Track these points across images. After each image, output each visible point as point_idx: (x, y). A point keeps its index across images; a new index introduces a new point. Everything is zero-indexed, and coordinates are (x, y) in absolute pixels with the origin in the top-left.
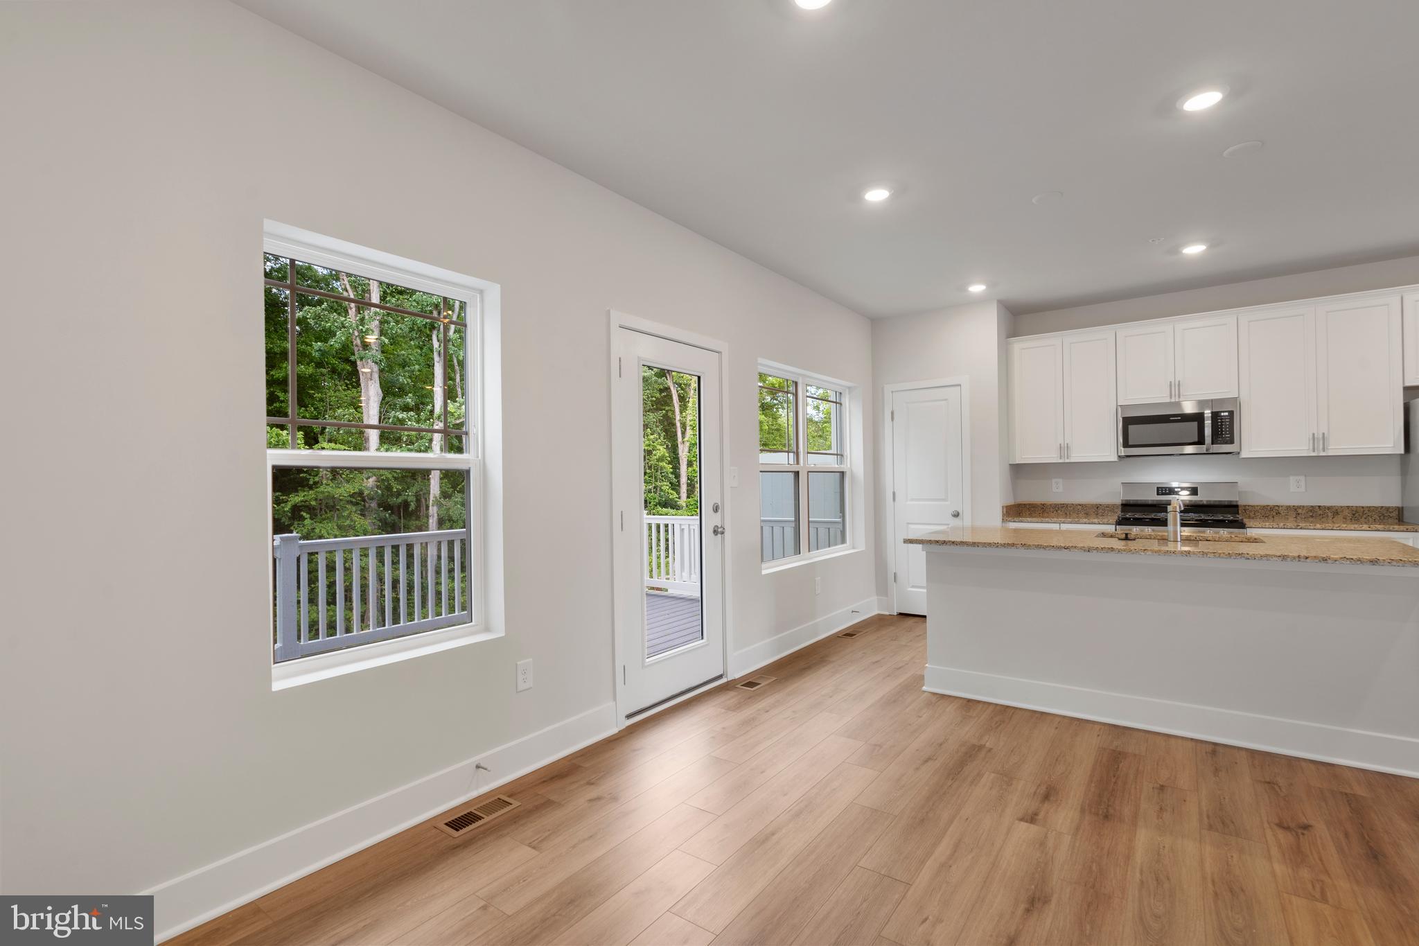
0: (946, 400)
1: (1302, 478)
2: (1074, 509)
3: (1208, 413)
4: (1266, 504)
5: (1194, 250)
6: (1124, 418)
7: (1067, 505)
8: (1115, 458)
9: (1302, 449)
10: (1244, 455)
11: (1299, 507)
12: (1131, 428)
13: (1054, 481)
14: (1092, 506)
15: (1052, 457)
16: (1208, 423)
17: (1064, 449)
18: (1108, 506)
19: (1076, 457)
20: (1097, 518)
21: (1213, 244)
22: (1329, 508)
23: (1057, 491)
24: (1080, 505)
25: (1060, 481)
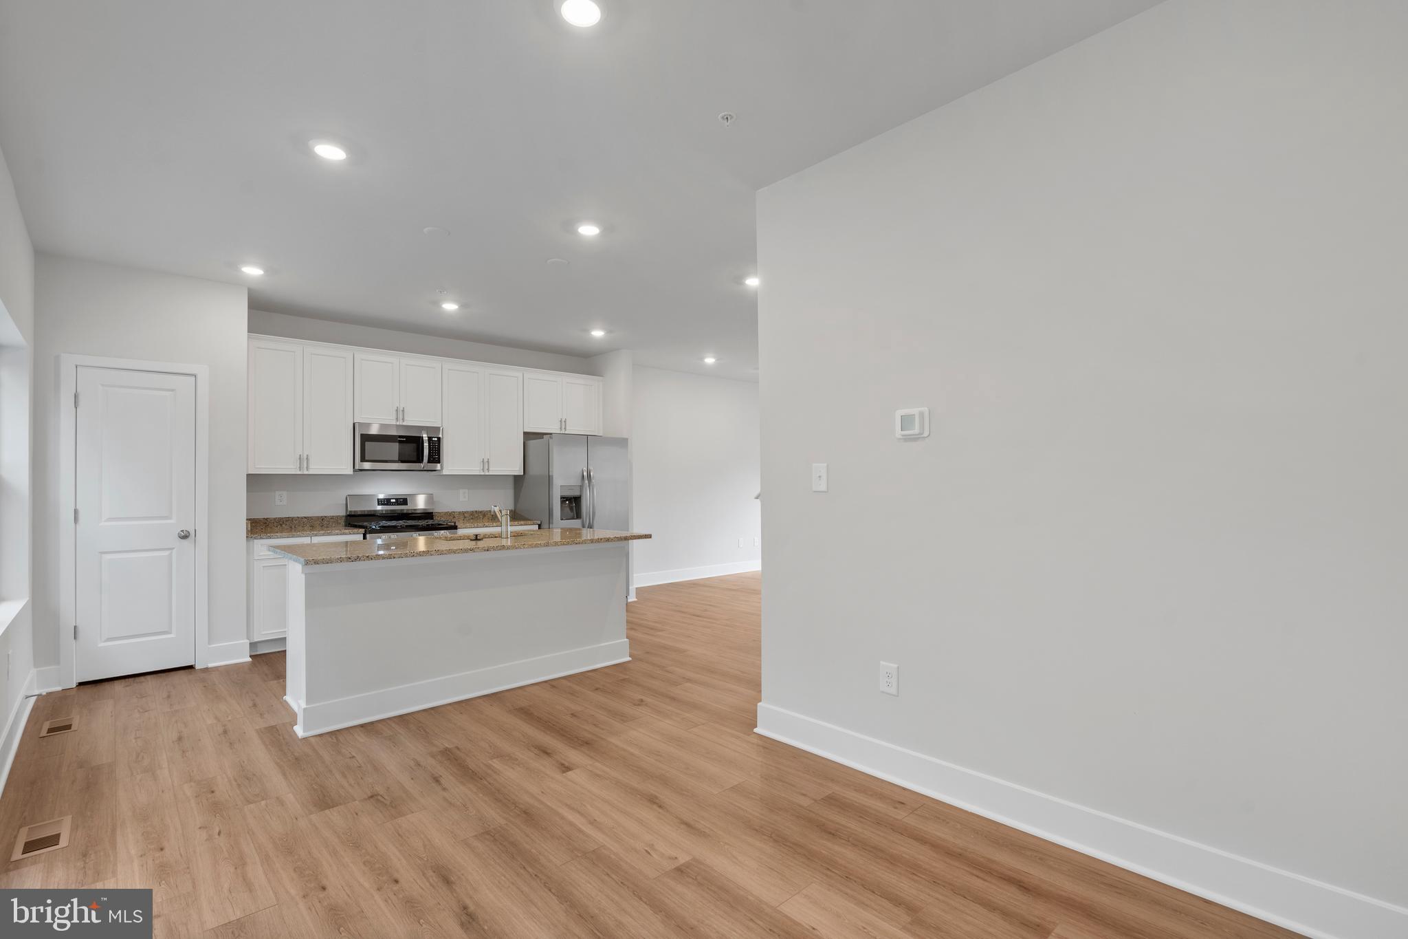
0: (173, 390)
1: (467, 491)
2: (299, 522)
3: (425, 437)
4: (446, 511)
5: (450, 307)
6: (362, 435)
7: (293, 518)
8: (350, 471)
9: (476, 470)
10: (445, 472)
11: (465, 512)
12: (368, 444)
13: (277, 493)
14: (318, 518)
15: (290, 468)
16: (426, 444)
17: (303, 460)
18: (332, 518)
19: (315, 469)
20: (323, 530)
21: (463, 306)
22: (481, 512)
23: (281, 503)
24: (305, 518)
25: (285, 494)
